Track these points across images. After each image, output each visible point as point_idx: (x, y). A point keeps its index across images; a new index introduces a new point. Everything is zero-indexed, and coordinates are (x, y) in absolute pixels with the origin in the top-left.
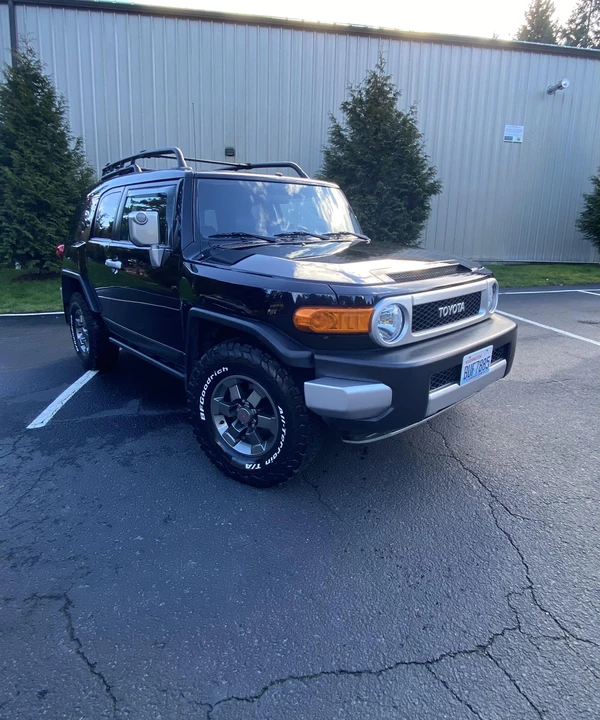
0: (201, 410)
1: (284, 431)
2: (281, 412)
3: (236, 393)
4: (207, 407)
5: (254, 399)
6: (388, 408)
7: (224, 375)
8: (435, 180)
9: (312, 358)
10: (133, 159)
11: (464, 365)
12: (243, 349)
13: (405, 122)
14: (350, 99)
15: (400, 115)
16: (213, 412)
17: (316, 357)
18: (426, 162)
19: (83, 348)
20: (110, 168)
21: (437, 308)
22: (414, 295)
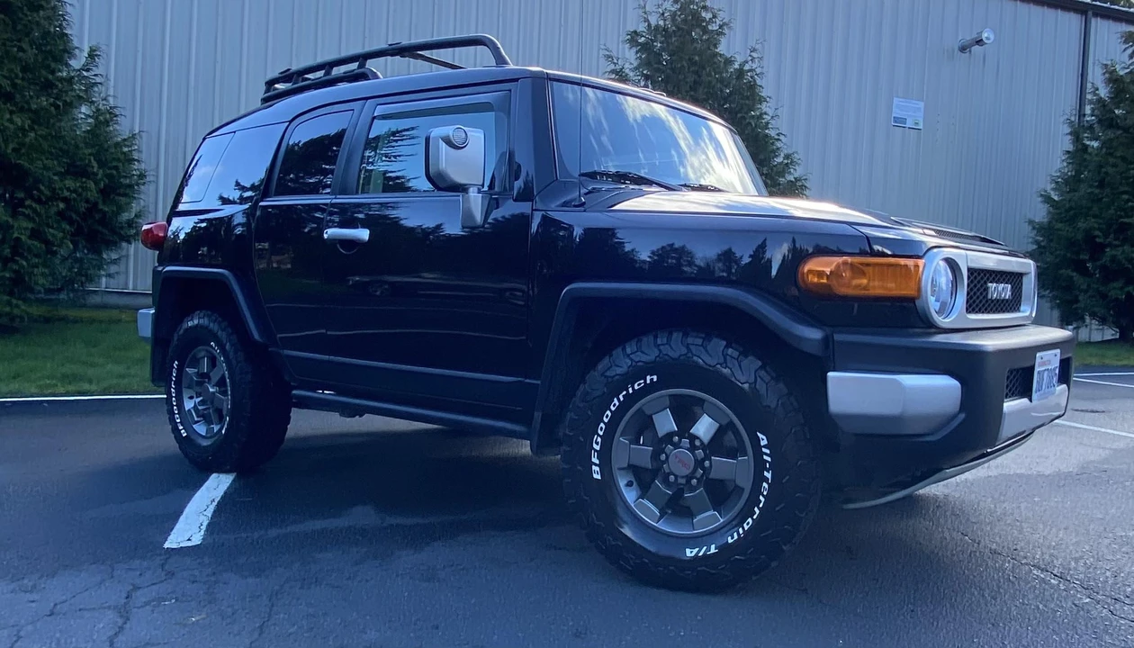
0: (595, 460)
1: (768, 475)
2: (764, 442)
3: (666, 423)
4: (605, 455)
5: (704, 427)
6: (954, 417)
7: (648, 390)
8: (796, 175)
9: (827, 341)
10: (363, 58)
11: (1037, 369)
12: (690, 340)
13: (740, 73)
14: (642, 28)
15: (729, 62)
16: (615, 466)
17: (837, 337)
18: (778, 144)
19: (201, 429)
20: (287, 77)
21: (985, 283)
22: (968, 252)
